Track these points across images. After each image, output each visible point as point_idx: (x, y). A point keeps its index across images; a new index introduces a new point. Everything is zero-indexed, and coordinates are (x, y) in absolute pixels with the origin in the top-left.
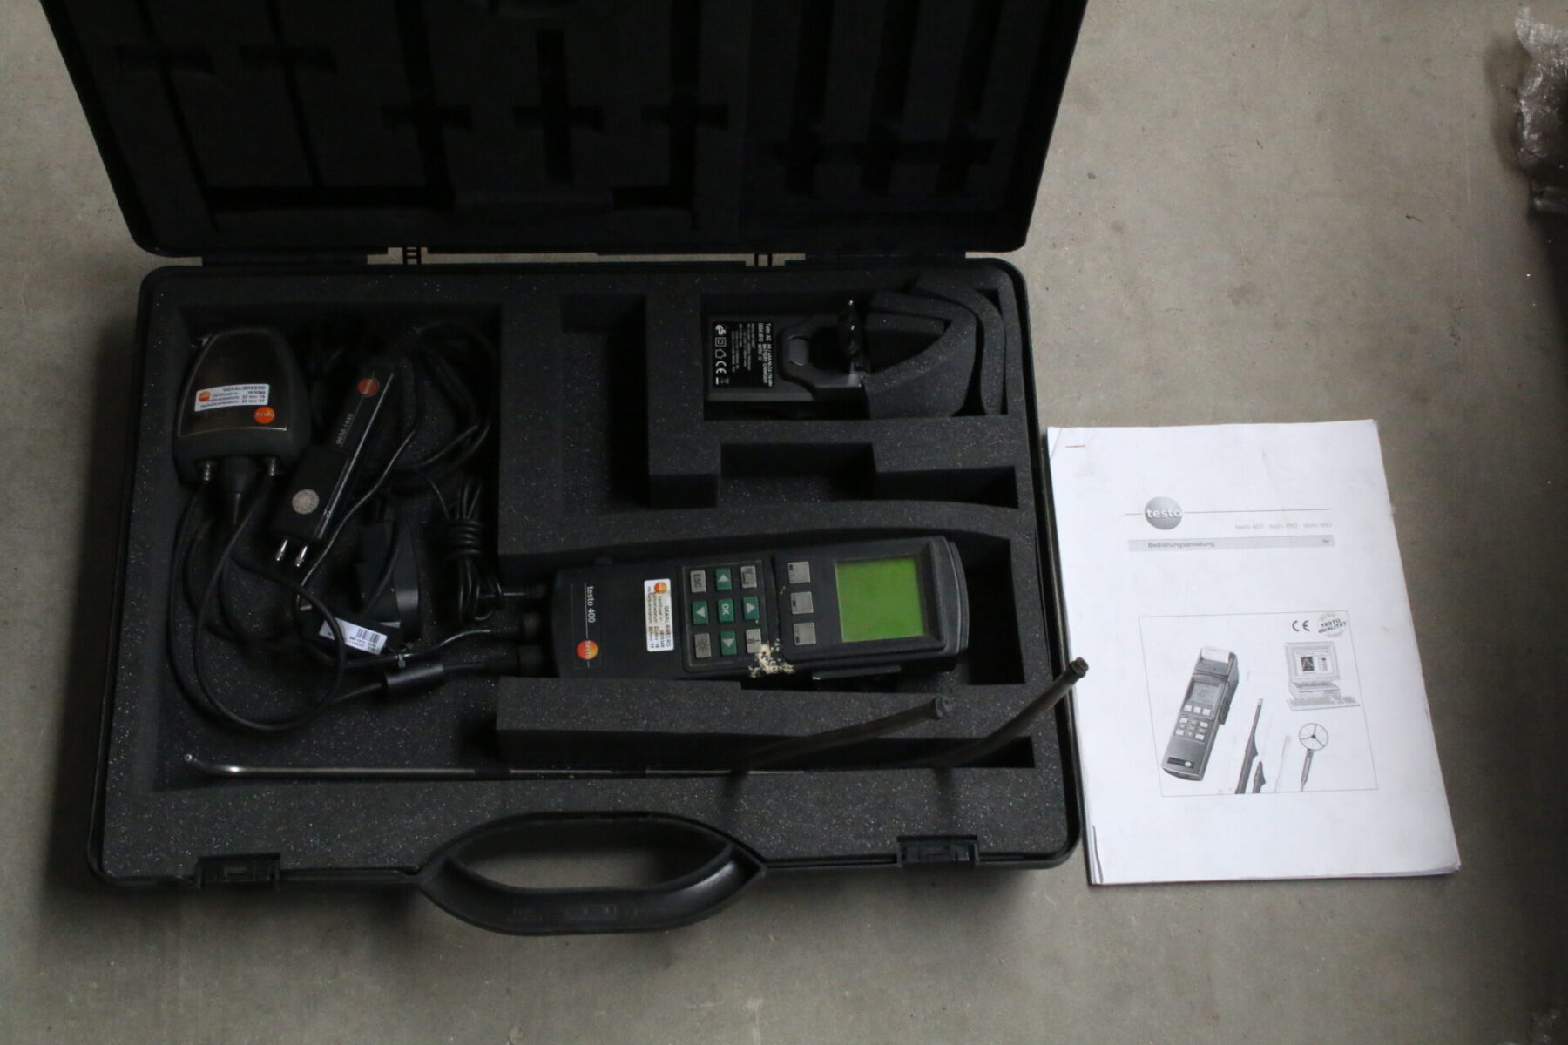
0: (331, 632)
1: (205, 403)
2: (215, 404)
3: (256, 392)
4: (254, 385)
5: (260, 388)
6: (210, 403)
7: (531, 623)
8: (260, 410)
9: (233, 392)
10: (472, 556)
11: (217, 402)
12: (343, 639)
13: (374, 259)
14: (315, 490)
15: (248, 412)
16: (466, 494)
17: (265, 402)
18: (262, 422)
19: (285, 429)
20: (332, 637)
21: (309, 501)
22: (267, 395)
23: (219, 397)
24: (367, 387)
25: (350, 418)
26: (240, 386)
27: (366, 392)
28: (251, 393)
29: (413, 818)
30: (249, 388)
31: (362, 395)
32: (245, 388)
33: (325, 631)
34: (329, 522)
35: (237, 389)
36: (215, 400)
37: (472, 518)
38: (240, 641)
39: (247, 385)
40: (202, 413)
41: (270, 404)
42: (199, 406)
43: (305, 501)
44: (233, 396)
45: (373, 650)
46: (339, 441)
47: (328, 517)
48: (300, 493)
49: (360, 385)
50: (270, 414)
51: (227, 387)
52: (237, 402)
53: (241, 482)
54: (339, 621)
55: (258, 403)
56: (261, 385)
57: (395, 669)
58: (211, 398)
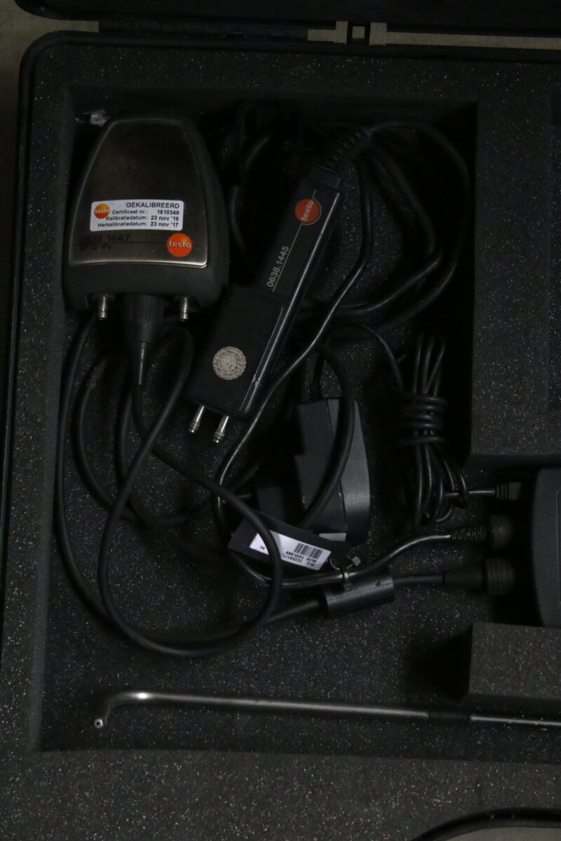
0: (264, 545)
1: (104, 221)
2: (116, 224)
3: (167, 212)
4: (166, 201)
5: (172, 205)
6: (110, 222)
7: (501, 531)
8: (173, 237)
9: (139, 209)
10: (432, 445)
11: (118, 221)
12: (279, 555)
13: (315, 35)
14: (241, 349)
15: (158, 240)
16: (428, 356)
17: (180, 227)
18: (176, 255)
19: (203, 264)
20: (266, 551)
21: (234, 364)
22: (181, 216)
23: (123, 215)
24: (307, 211)
25: (285, 252)
26: (148, 202)
27: (304, 218)
28: (161, 212)
29: (368, 807)
30: (158, 205)
31: (300, 222)
32: (153, 205)
33: (258, 544)
34: (258, 391)
35: (143, 205)
36: (117, 218)
37: (431, 393)
38: (142, 525)
39: (156, 201)
40: (100, 235)
41: (186, 230)
42: (95, 225)
43: (229, 363)
44: (139, 215)
45: (313, 565)
46: (271, 282)
47: (257, 384)
48: (222, 351)
49: (297, 210)
50: (186, 243)
51: (131, 201)
52: (144, 224)
53: (147, 328)
54: (274, 533)
55: (171, 228)
56: (174, 202)
57: (338, 587)
58: (111, 215)
